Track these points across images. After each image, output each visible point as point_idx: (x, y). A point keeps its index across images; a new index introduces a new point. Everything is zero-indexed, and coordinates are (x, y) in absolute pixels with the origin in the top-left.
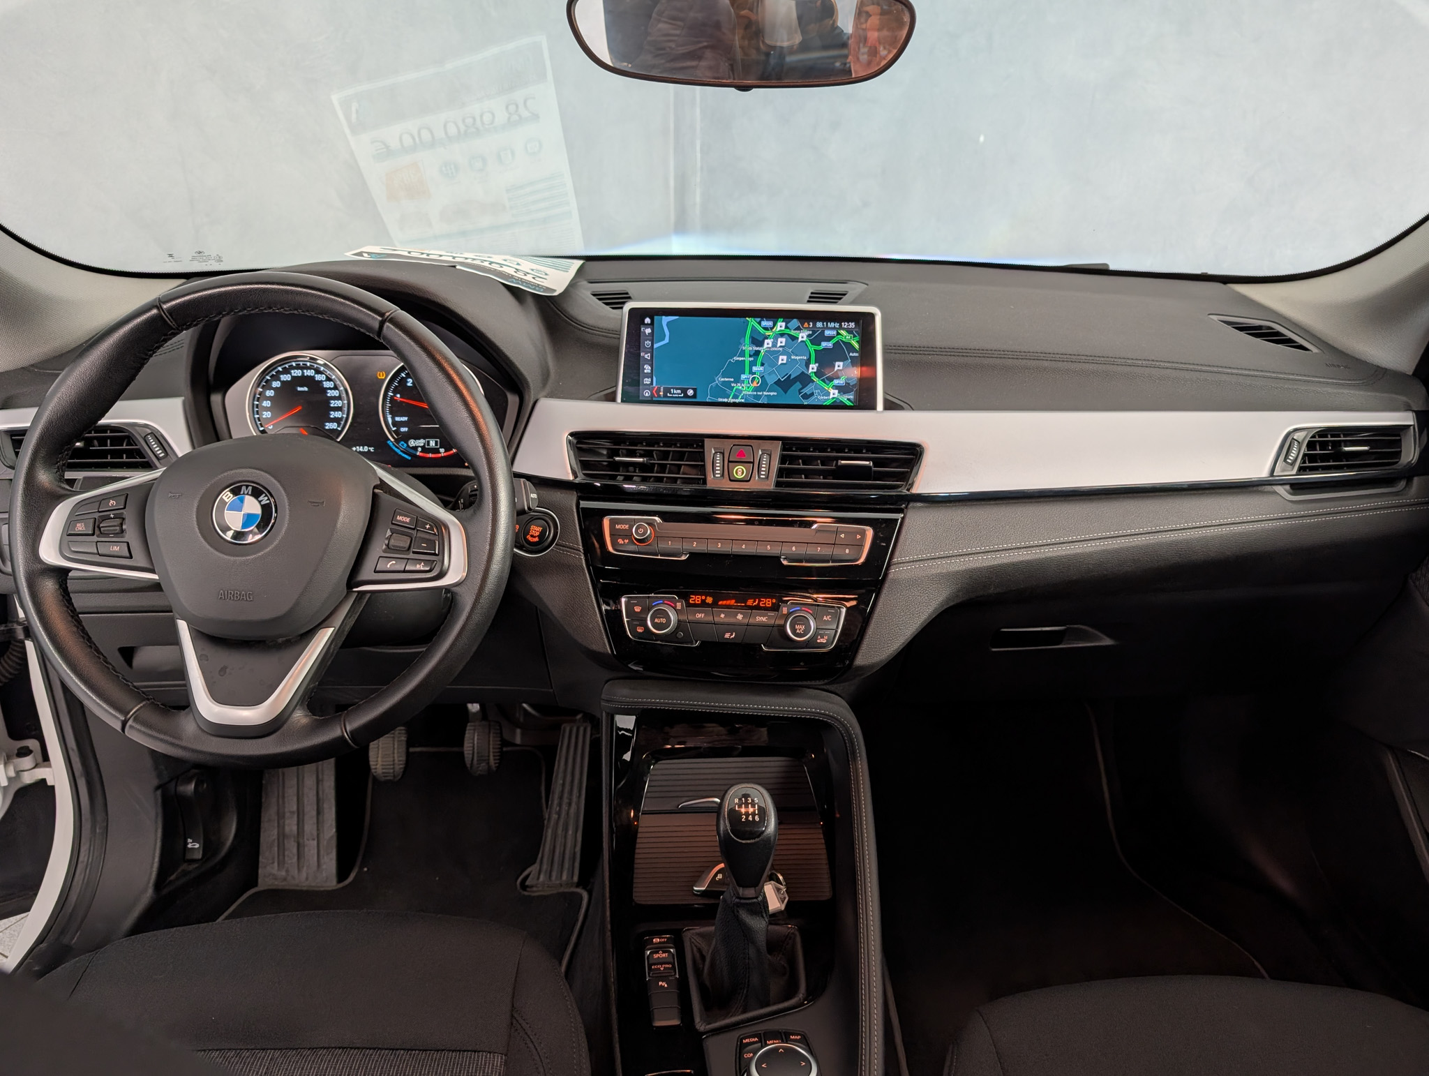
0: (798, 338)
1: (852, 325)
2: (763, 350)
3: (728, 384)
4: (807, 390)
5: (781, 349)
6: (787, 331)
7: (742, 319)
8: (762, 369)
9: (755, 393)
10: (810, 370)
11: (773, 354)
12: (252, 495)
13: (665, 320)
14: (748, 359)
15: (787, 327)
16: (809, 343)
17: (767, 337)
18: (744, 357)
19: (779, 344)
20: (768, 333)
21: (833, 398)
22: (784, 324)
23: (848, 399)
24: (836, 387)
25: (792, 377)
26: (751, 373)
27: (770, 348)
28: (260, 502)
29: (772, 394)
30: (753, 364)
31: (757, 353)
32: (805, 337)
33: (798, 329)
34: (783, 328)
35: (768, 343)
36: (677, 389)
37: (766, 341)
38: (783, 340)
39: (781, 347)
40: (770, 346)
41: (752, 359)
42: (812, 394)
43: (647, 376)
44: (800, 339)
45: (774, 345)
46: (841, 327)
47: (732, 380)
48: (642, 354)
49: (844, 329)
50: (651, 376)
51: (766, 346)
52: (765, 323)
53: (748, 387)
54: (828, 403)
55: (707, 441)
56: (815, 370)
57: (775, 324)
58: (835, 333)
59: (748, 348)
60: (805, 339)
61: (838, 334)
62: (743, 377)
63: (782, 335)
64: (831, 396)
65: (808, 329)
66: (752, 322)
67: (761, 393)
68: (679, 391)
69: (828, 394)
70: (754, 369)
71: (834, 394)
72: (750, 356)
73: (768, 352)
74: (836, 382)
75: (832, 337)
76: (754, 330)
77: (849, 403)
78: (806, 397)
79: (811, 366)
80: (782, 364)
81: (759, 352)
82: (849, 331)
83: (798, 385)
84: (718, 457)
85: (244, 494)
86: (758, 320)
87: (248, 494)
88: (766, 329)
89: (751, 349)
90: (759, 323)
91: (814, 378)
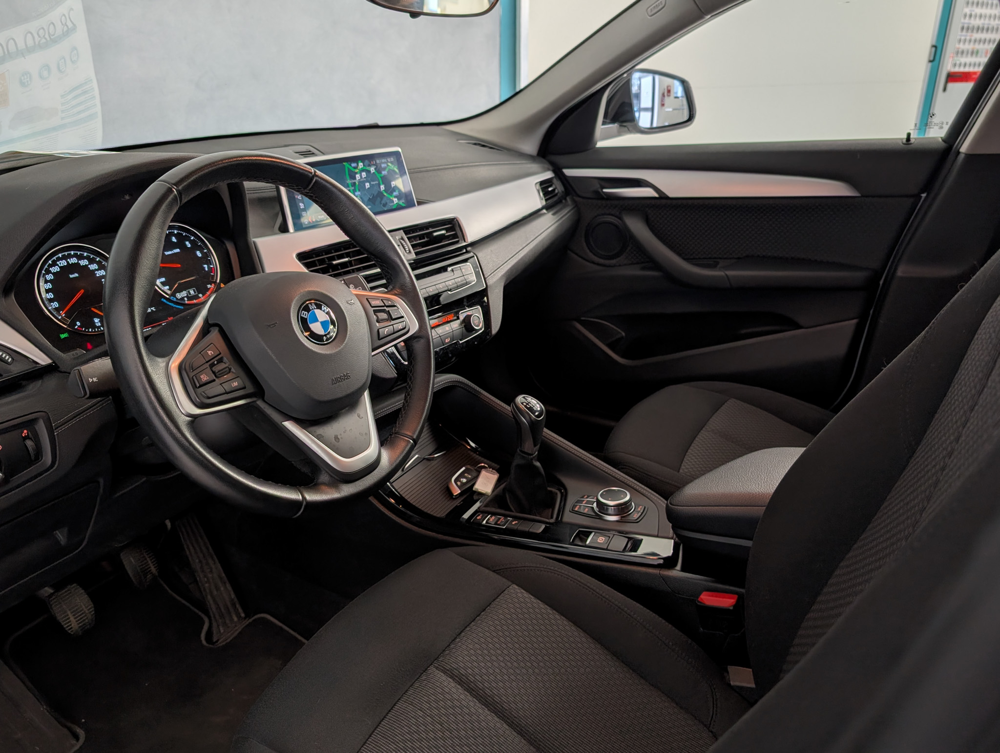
0: (370, 171)
1: (392, 159)
2: (356, 181)
4: (383, 202)
5: (365, 179)
6: (365, 168)
7: (341, 164)
8: (359, 193)
10: (382, 189)
11: (362, 183)
12: (317, 308)
15: (364, 165)
16: (376, 173)
17: (356, 173)
19: (363, 177)
20: (356, 171)
21: (396, 203)
22: (361, 164)
23: (403, 203)
24: (395, 197)
25: (375, 195)
27: (360, 180)
28: (324, 311)
32: (374, 170)
33: (369, 166)
34: (362, 167)
35: (358, 176)
38: (364, 174)
39: (365, 178)
40: (359, 178)
41: (353, 188)
42: (387, 203)
43: (303, 209)
44: (372, 172)
45: (361, 177)
48: (295, 196)
49: (389, 162)
51: (357, 179)
52: (354, 165)
54: (394, 207)
56: (384, 189)
57: (357, 164)
58: (386, 165)
59: (349, 181)
60: (374, 171)
61: (388, 165)
63: (363, 170)
64: (395, 203)
65: (374, 165)
66: (346, 165)
68: (322, 216)
69: (393, 202)
71: (396, 200)
72: (352, 186)
73: (360, 182)
74: (395, 194)
75: (386, 168)
76: (349, 170)
77: (403, 205)
78: (385, 205)
79: (381, 187)
80: (368, 188)
81: (355, 183)
82: (391, 162)
83: (379, 199)
85: (313, 309)
86: (349, 163)
87: (315, 309)
88: (354, 168)
89: (351, 182)
90: (351, 165)
91: (385, 194)
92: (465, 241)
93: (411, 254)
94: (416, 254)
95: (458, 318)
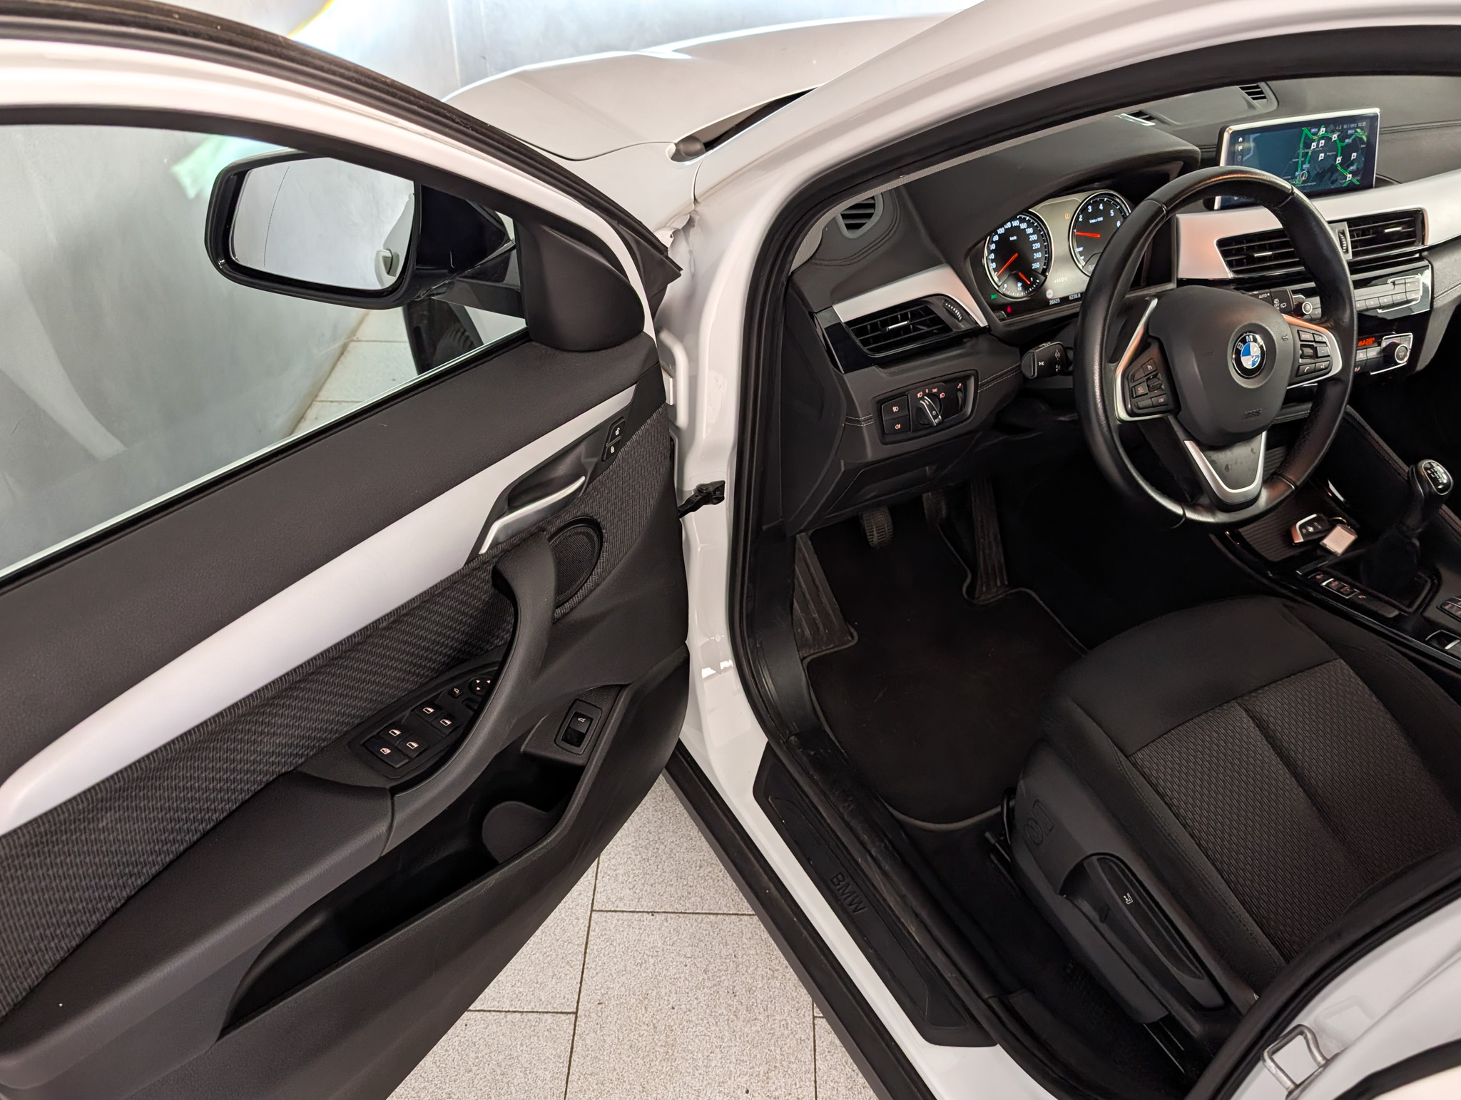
0: (1331, 139)
1: (1365, 124)
2: (1310, 151)
4: (1333, 178)
5: (1321, 149)
6: (1326, 135)
7: (1299, 129)
8: (1308, 166)
9: (1303, 185)
10: (1337, 162)
11: (1316, 153)
13: (1252, 137)
14: (1300, 160)
15: (1326, 132)
16: (1338, 142)
17: (1313, 141)
18: (1298, 158)
19: (1320, 145)
20: (1314, 138)
21: (1349, 182)
22: (1324, 129)
23: (1357, 182)
24: (1350, 173)
25: (1326, 169)
26: (1301, 170)
27: (1315, 149)
29: (1313, 184)
30: (1303, 163)
32: (1337, 137)
33: (1333, 132)
34: (1324, 133)
35: (1314, 145)
37: (1313, 144)
38: (1323, 141)
39: (1321, 147)
40: (1315, 147)
41: (1303, 159)
42: (1337, 180)
44: (1333, 139)
45: (1318, 145)
46: (1358, 127)
47: (1289, 177)
49: (1359, 128)
51: (1312, 147)
52: (1314, 130)
53: (1298, 182)
54: (1345, 185)
56: (1340, 161)
57: (1319, 130)
58: (1353, 131)
59: (1301, 151)
60: (1336, 139)
61: (1356, 132)
62: (1297, 174)
63: (1322, 138)
64: (1348, 179)
65: (1339, 131)
66: (1305, 130)
67: (1307, 185)
69: (1346, 178)
70: (1304, 166)
71: (1349, 176)
72: (1302, 157)
73: (1314, 151)
74: (1351, 168)
75: (1352, 135)
76: (1305, 137)
77: (1357, 185)
78: (1333, 183)
79: (1338, 159)
80: (1321, 160)
81: (1308, 153)
82: (1362, 128)
83: (1329, 175)
86: (1310, 128)
88: (1313, 135)
89: (1303, 151)
90: (1310, 131)
91: (1339, 168)
92: (1423, 243)
93: (1347, 255)
94: (1356, 253)
95: (1379, 344)
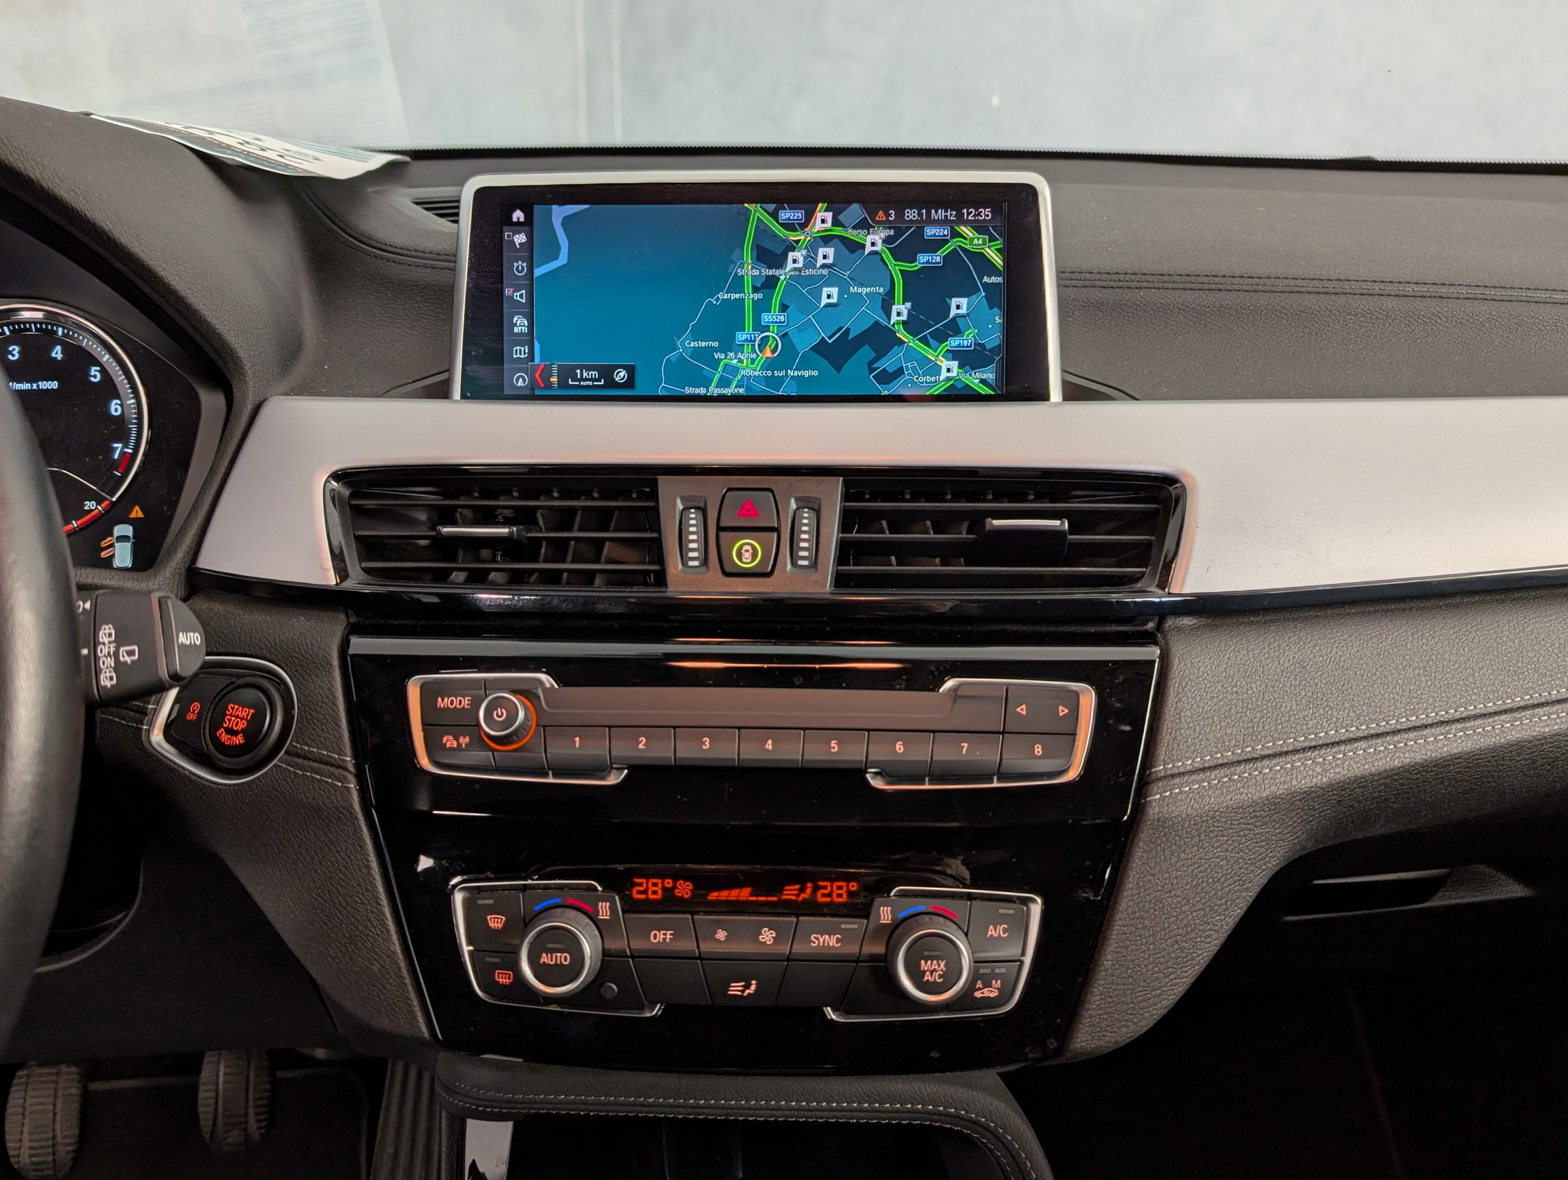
0: (863, 246)
1: (986, 213)
2: (783, 275)
3: (705, 356)
4: (887, 363)
5: (825, 272)
6: (838, 231)
7: (740, 206)
8: (782, 317)
9: (769, 373)
10: (894, 318)
11: (807, 284)
13: (560, 213)
14: (749, 297)
15: (836, 222)
16: (888, 257)
17: (792, 247)
18: (741, 290)
19: (820, 261)
20: (793, 237)
21: (948, 379)
22: (829, 216)
23: (983, 381)
24: (955, 354)
25: (852, 335)
26: (759, 327)
27: (800, 270)
29: (806, 374)
30: (761, 307)
31: (770, 283)
32: (879, 242)
33: (863, 225)
34: (829, 225)
35: (796, 258)
36: (589, 368)
37: (791, 255)
38: (830, 251)
39: (824, 266)
40: (800, 265)
41: (758, 296)
42: (900, 372)
43: (520, 339)
44: (869, 249)
45: (810, 262)
46: (960, 220)
47: (716, 344)
48: (508, 292)
49: (966, 223)
50: (529, 339)
51: (790, 265)
52: (787, 214)
53: (753, 361)
54: (936, 391)
55: (662, 480)
56: (904, 317)
57: (809, 216)
58: (946, 231)
59: (749, 270)
60: (879, 247)
61: (955, 234)
62: (740, 337)
63: (826, 240)
64: (944, 374)
65: (886, 224)
66: (757, 212)
67: (782, 373)
68: (594, 374)
69: (937, 370)
70: (766, 318)
71: (949, 370)
72: (756, 290)
73: (797, 277)
74: (953, 342)
75: (941, 243)
76: (762, 230)
77: (985, 390)
78: (886, 378)
79: (895, 309)
80: (828, 305)
81: (776, 279)
82: (980, 228)
83: (866, 353)
84: (693, 519)
86: (771, 207)
88: (789, 226)
89: (756, 273)
90: (774, 215)
91: (902, 334)
92: (1163, 584)
93: (815, 576)
94: (840, 581)
95: (864, 911)
